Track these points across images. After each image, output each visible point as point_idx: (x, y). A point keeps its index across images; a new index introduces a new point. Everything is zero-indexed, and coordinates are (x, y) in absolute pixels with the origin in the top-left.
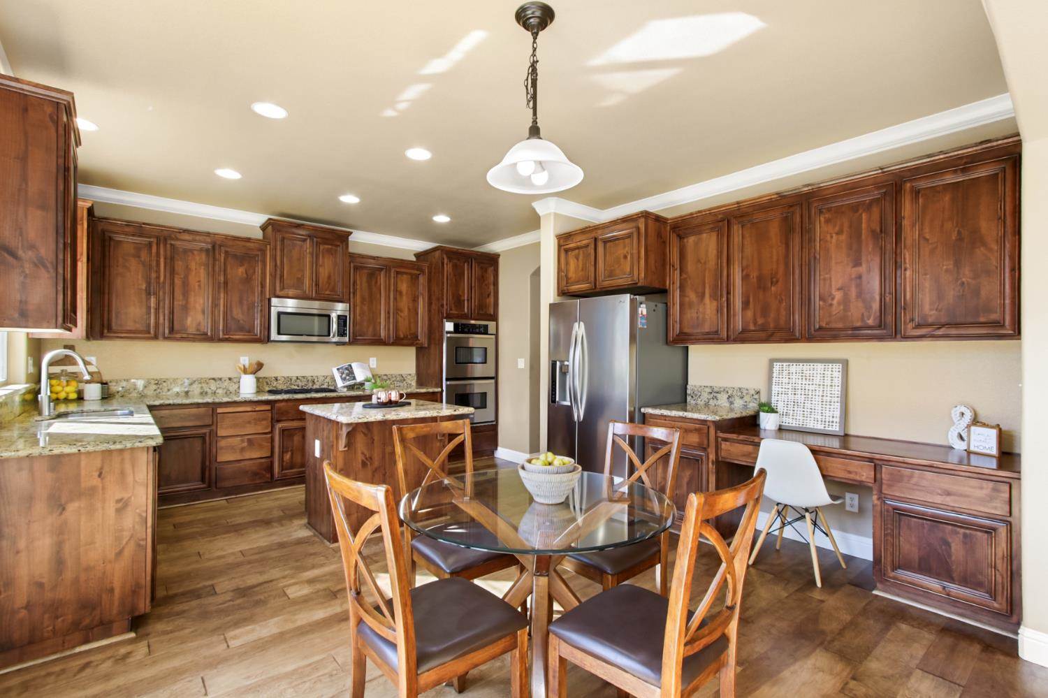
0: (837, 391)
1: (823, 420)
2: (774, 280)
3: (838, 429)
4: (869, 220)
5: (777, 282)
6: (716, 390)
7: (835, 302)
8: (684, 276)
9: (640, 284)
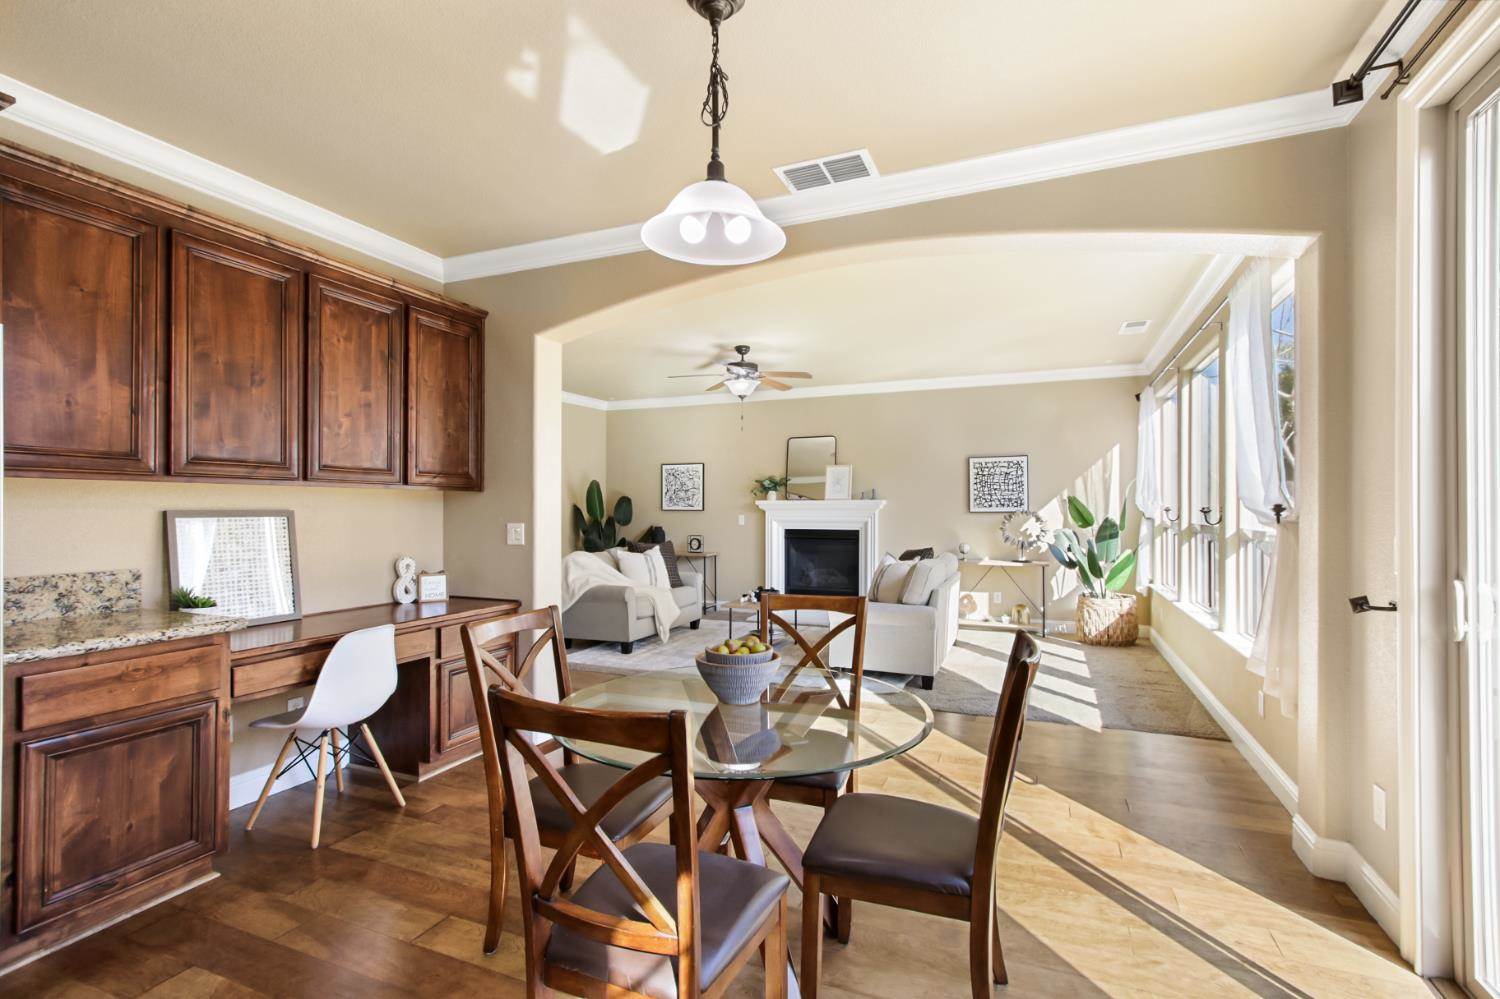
3: (289, 612)
4: (378, 337)
5: (261, 382)
7: (342, 431)
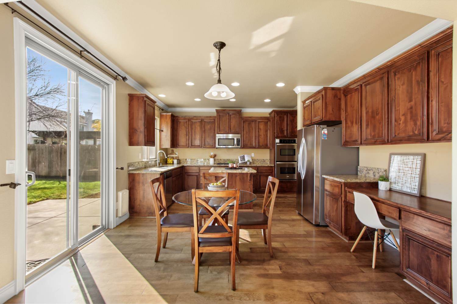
0: (418, 171)
1: (411, 187)
2: (378, 113)
3: (416, 193)
4: (416, 75)
5: (379, 113)
6: (369, 169)
7: (401, 122)
8: (347, 114)
9: (323, 120)
